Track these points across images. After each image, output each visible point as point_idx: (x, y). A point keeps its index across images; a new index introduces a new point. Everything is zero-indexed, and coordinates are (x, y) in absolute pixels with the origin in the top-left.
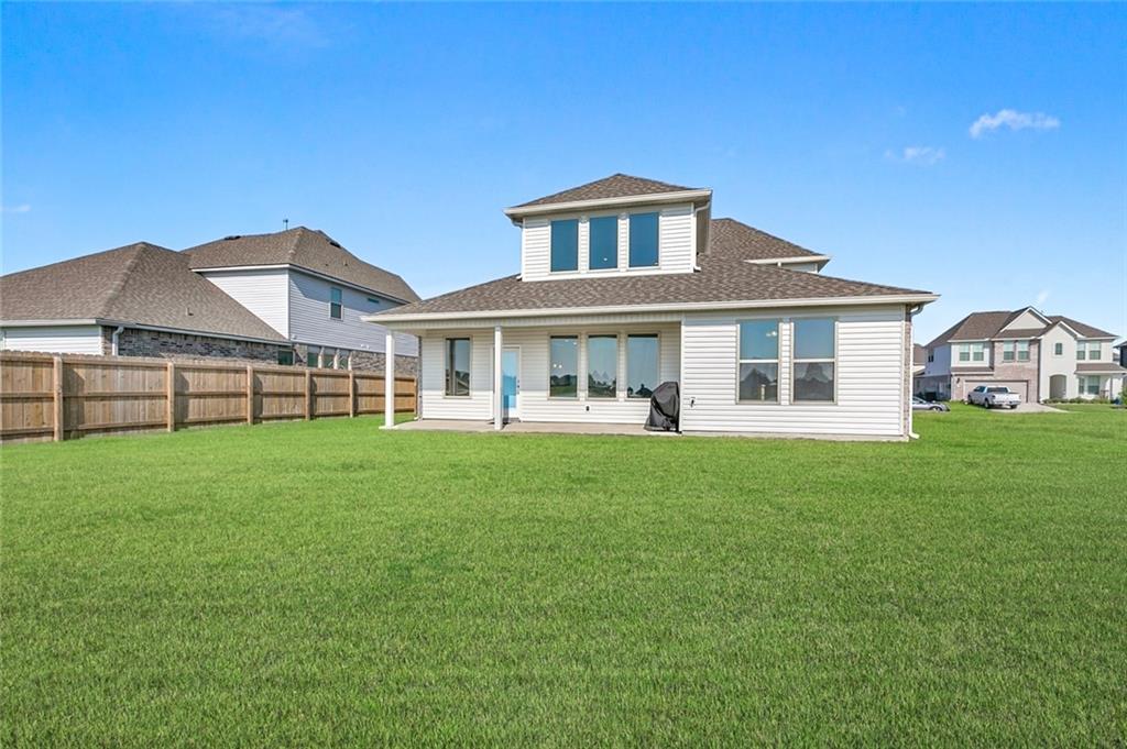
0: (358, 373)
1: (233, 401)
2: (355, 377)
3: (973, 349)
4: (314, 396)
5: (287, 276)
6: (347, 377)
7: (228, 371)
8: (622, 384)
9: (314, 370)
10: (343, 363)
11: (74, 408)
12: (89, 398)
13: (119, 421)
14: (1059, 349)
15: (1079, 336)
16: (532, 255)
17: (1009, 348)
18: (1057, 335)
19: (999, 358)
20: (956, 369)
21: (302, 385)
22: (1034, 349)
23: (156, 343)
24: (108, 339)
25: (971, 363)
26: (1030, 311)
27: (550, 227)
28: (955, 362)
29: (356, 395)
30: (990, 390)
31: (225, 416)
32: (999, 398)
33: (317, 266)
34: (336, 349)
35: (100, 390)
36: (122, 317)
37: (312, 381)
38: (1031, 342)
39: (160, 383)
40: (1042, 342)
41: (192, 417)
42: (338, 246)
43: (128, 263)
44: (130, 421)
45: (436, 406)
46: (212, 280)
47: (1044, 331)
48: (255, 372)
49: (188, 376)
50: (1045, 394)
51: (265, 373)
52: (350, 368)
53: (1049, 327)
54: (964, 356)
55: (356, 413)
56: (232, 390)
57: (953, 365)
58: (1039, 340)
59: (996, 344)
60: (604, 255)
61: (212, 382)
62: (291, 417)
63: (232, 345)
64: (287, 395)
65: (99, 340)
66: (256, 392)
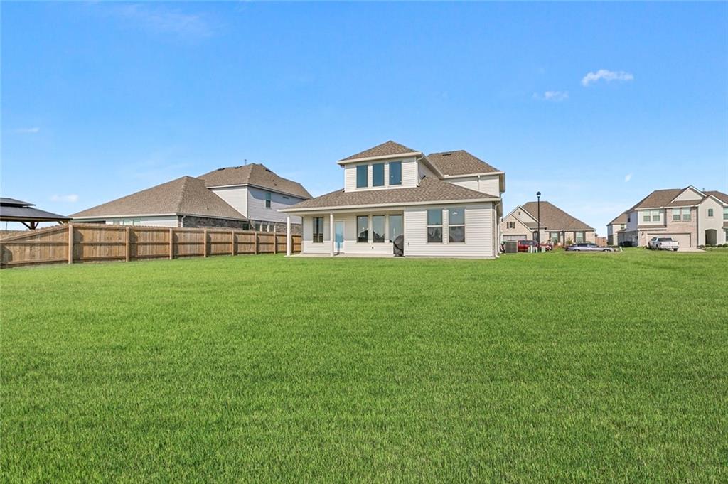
0: (278, 233)
1: (227, 245)
2: (276, 235)
3: (652, 214)
4: (258, 244)
5: (246, 189)
6: (272, 235)
7: (225, 233)
8: (387, 236)
9: (258, 232)
10: (271, 229)
11: (175, 247)
12: (180, 244)
13: (189, 253)
14: (711, 213)
15: (724, 204)
16: (348, 181)
17: (677, 212)
18: (710, 203)
19: (670, 219)
20: (641, 227)
21: (253, 239)
22: (694, 212)
23: (196, 222)
24: (180, 221)
25: (652, 223)
26: (691, 189)
27: (356, 169)
28: (641, 222)
29: (277, 244)
30: (660, 240)
31: (224, 252)
32: (664, 244)
33: (259, 184)
34: (268, 222)
35: (183, 241)
36: (186, 212)
37: (257, 237)
38: (692, 209)
39: (202, 239)
40: (699, 208)
41: (212, 252)
42: (269, 171)
43: (182, 187)
44: (192, 253)
45: (309, 248)
46: (214, 191)
47: (700, 202)
48: (235, 233)
49: (211, 235)
50: (702, 242)
51: (239, 234)
52: (275, 231)
53: (705, 198)
54: (647, 218)
55: (277, 252)
56: (226, 241)
57: (639, 224)
58: (697, 208)
59: (668, 210)
60: (378, 180)
61: (219, 238)
62: (249, 253)
63: (224, 222)
64: (247, 243)
65: (177, 221)
66: (236, 242)
